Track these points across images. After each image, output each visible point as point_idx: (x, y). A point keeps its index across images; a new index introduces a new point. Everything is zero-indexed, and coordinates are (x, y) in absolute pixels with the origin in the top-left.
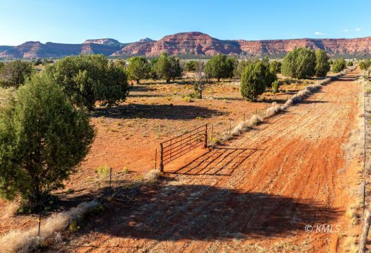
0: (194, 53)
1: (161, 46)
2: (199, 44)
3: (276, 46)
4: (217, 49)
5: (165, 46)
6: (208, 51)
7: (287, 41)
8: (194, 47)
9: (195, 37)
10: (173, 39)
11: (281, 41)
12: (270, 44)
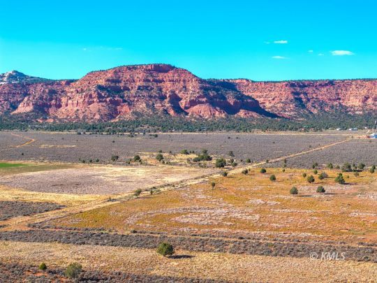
0: (166, 112)
1: (91, 96)
2: (173, 92)
3: (323, 94)
4: (212, 102)
5: (100, 96)
6: (196, 108)
7: (346, 84)
8: (163, 98)
9: (161, 76)
10: (113, 81)
11: (331, 83)
12: (310, 90)
